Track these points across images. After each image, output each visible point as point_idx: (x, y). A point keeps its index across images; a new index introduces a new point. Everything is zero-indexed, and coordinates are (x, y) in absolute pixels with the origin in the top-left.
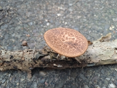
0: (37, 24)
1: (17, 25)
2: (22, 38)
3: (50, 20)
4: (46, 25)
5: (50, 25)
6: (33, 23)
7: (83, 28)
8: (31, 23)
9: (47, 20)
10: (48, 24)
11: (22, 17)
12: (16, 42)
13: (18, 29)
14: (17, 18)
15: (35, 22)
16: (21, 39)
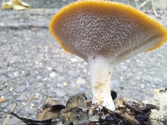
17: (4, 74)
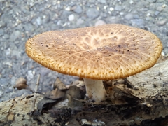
0: (49, 20)
1: (12, 28)
2: (24, 57)
3: (74, 8)
4: (68, 20)
5: (75, 21)
6: (42, 19)
7: (155, 16)
8: (39, 21)
9: (68, 9)
10: (71, 17)
11: (19, 8)
12: (15, 67)
13: (15, 38)
14: (11, 12)
15: (44, 17)
16: (22, 60)
17: (29, 22)
